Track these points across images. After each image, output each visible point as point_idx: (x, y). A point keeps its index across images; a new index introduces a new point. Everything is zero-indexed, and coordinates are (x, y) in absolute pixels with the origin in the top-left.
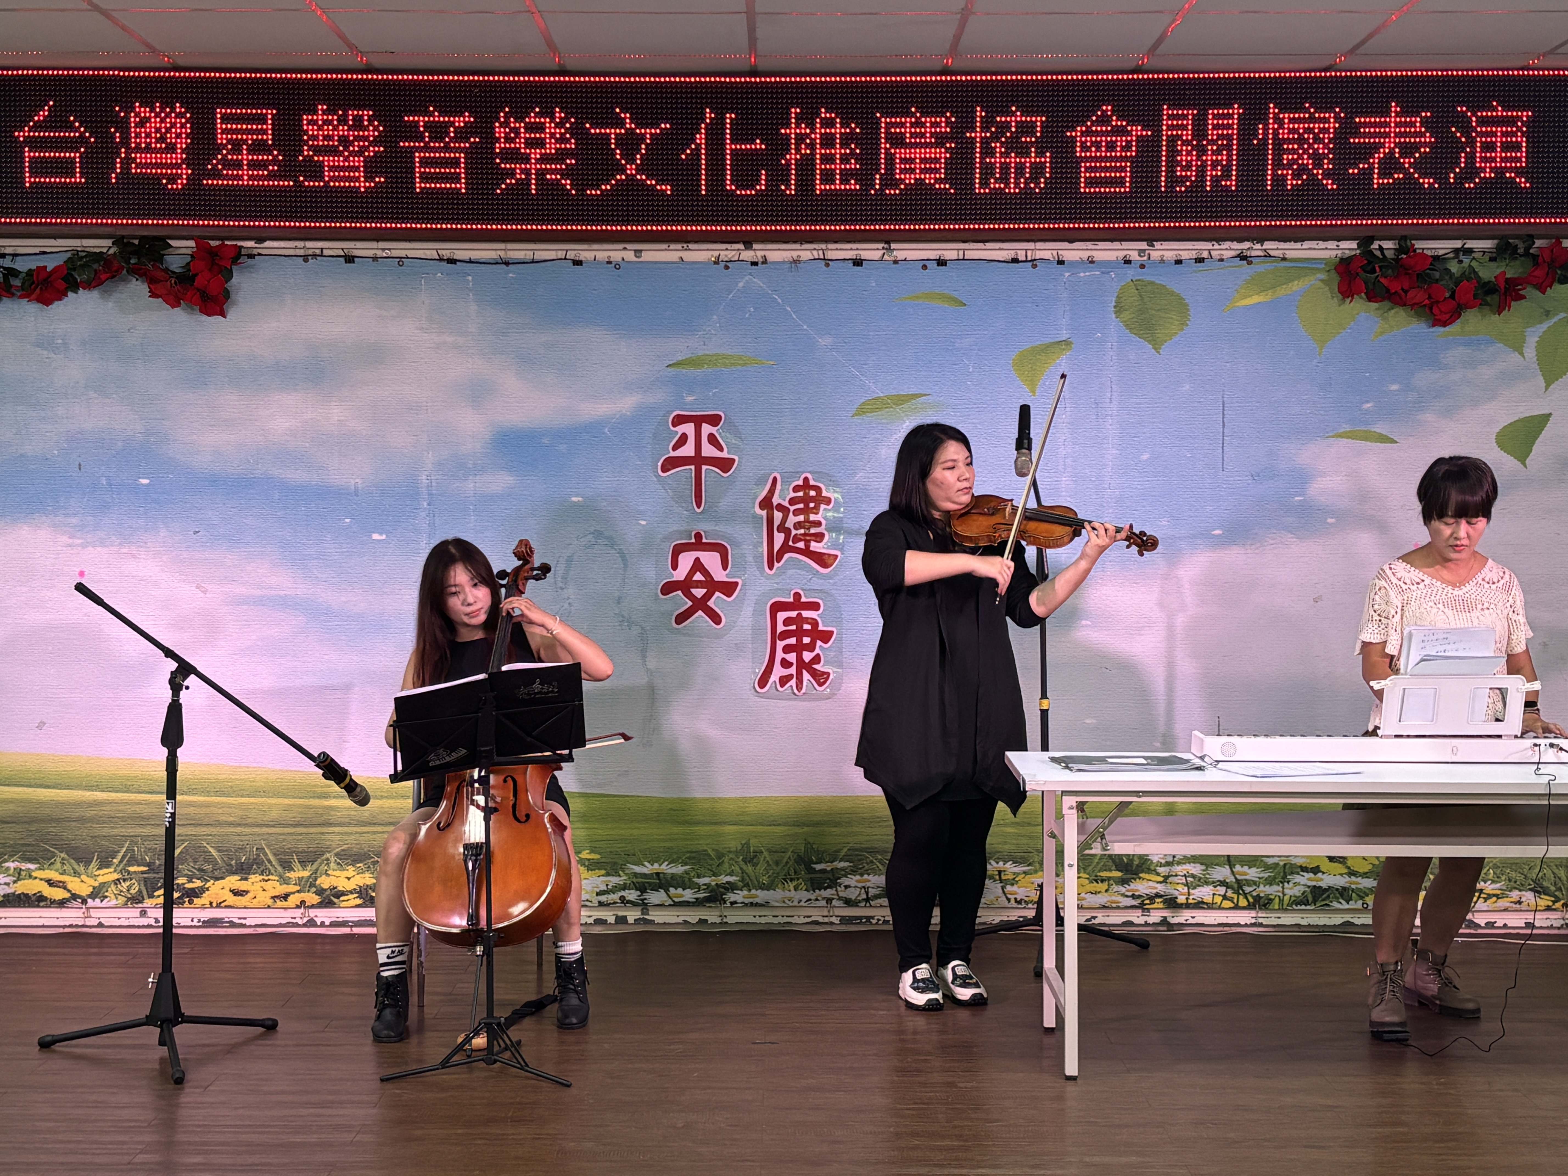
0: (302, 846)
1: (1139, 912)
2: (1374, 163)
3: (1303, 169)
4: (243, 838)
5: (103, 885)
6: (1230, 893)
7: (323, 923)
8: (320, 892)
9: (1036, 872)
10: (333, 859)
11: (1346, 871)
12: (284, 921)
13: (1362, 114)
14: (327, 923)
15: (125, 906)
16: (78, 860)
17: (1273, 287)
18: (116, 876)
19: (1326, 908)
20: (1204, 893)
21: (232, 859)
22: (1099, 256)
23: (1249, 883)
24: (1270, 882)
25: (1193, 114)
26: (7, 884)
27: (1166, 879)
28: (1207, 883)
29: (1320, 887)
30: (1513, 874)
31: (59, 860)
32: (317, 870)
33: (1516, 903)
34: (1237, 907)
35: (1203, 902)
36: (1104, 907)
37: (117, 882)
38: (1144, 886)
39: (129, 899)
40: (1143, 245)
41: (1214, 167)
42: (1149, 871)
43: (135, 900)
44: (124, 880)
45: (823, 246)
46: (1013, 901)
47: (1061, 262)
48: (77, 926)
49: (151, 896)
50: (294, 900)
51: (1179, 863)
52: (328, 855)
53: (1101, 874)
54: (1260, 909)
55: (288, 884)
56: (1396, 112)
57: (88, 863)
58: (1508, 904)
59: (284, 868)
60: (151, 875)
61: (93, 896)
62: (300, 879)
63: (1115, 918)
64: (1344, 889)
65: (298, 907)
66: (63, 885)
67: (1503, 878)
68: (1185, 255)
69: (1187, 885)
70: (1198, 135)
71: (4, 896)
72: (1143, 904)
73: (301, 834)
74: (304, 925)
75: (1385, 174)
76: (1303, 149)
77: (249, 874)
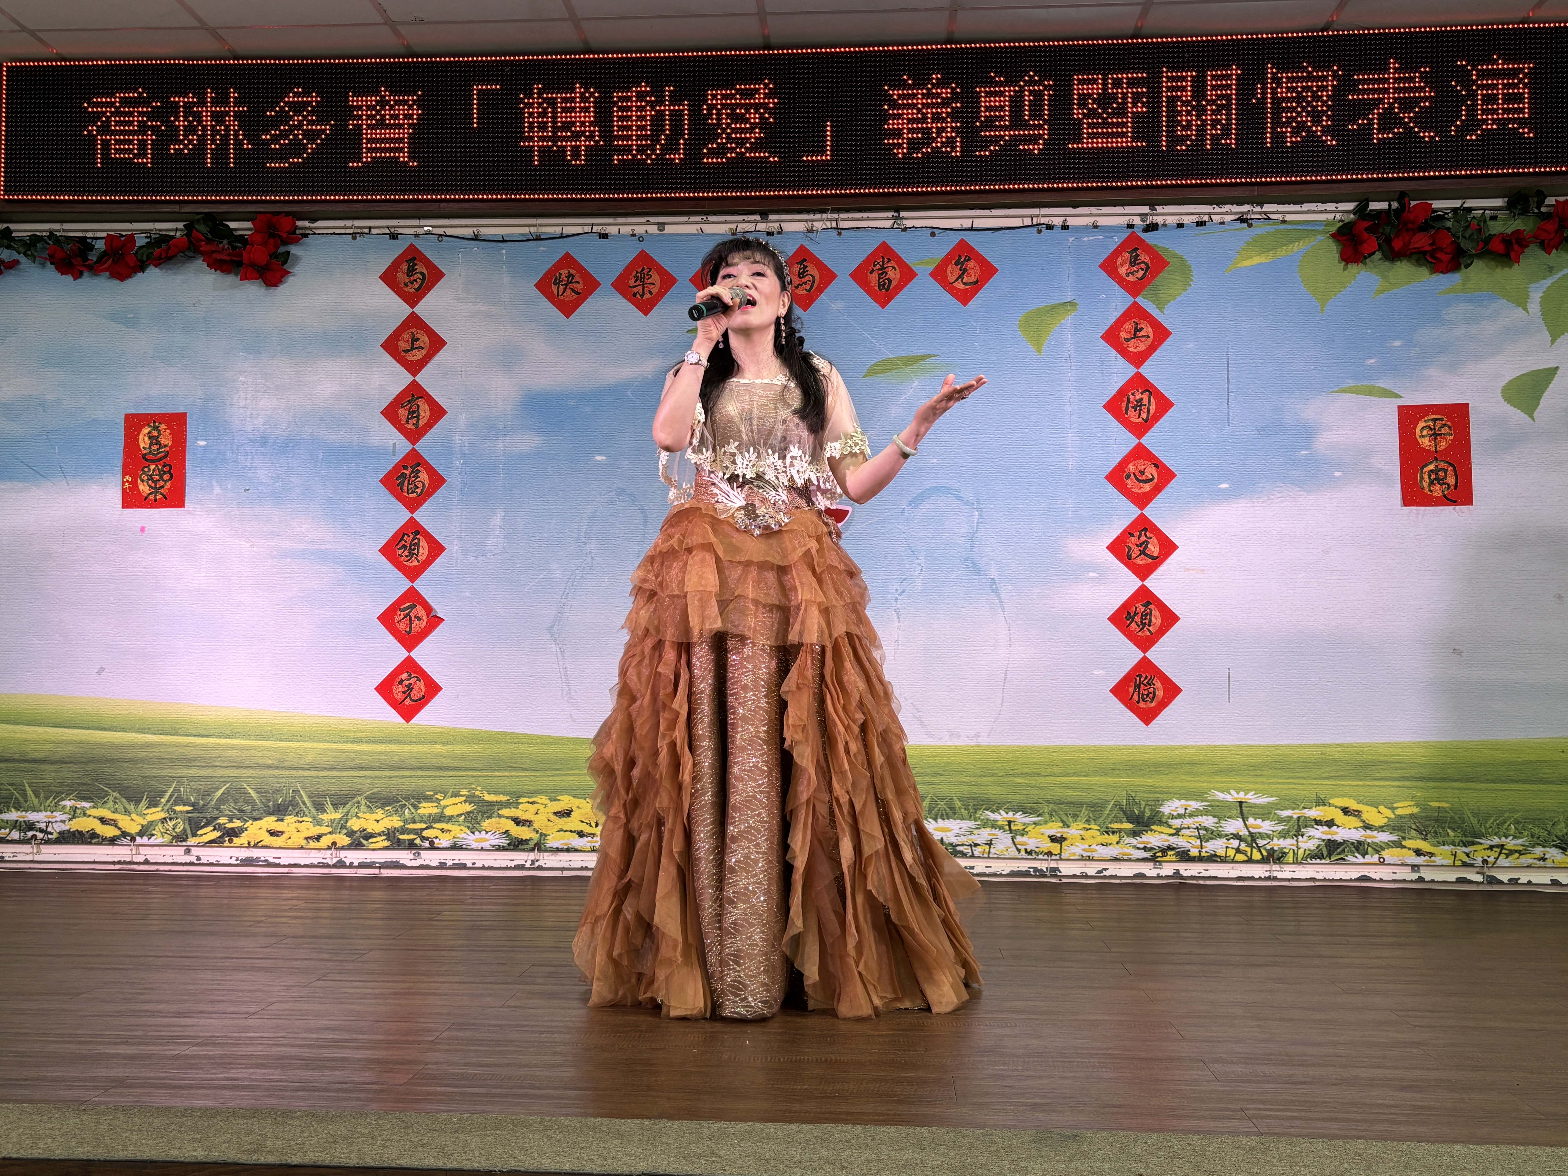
0: (334, 789)
1: (1151, 865)
2: (1373, 119)
3: (1302, 126)
4: (281, 780)
5: (151, 823)
6: (1243, 846)
7: (351, 863)
8: (351, 833)
9: (1046, 822)
10: (363, 802)
11: (1361, 824)
12: (315, 862)
13: (1360, 71)
14: (356, 864)
15: (170, 845)
16: (129, 799)
17: (1274, 248)
18: (163, 815)
19: (1342, 861)
20: (1216, 846)
21: (269, 801)
22: (1102, 221)
23: (1262, 836)
24: (1284, 835)
25: (1192, 76)
26: (63, 822)
27: (1177, 832)
28: (1220, 836)
29: (1335, 841)
30: (1536, 831)
31: (111, 799)
32: (348, 812)
33: (1539, 859)
34: (1250, 861)
35: (1216, 855)
36: (1115, 859)
37: (164, 820)
38: (1155, 838)
39: (174, 837)
40: (1145, 209)
41: (1213, 126)
42: (1161, 823)
43: (180, 838)
44: (171, 819)
45: (835, 216)
46: (1023, 852)
47: (1065, 227)
48: (125, 863)
49: (194, 835)
50: (326, 841)
51: (1191, 816)
52: (359, 798)
53: (1112, 826)
54: (1274, 863)
55: (321, 825)
56: (1394, 68)
57: (138, 802)
58: (1531, 861)
59: (318, 810)
60: (195, 815)
61: (141, 834)
62: (332, 821)
63: (1127, 870)
64: (1359, 842)
65: (329, 848)
66: (114, 823)
67: (1526, 833)
68: (1186, 220)
69: (1199, 837)
70: (1198, 96)
71: (60, 833)
72: (1155, 856)
73: (334, 777)
74: (334, 866)
75: (1385, 129)
76: (1302, 107)
77: (285, 815)
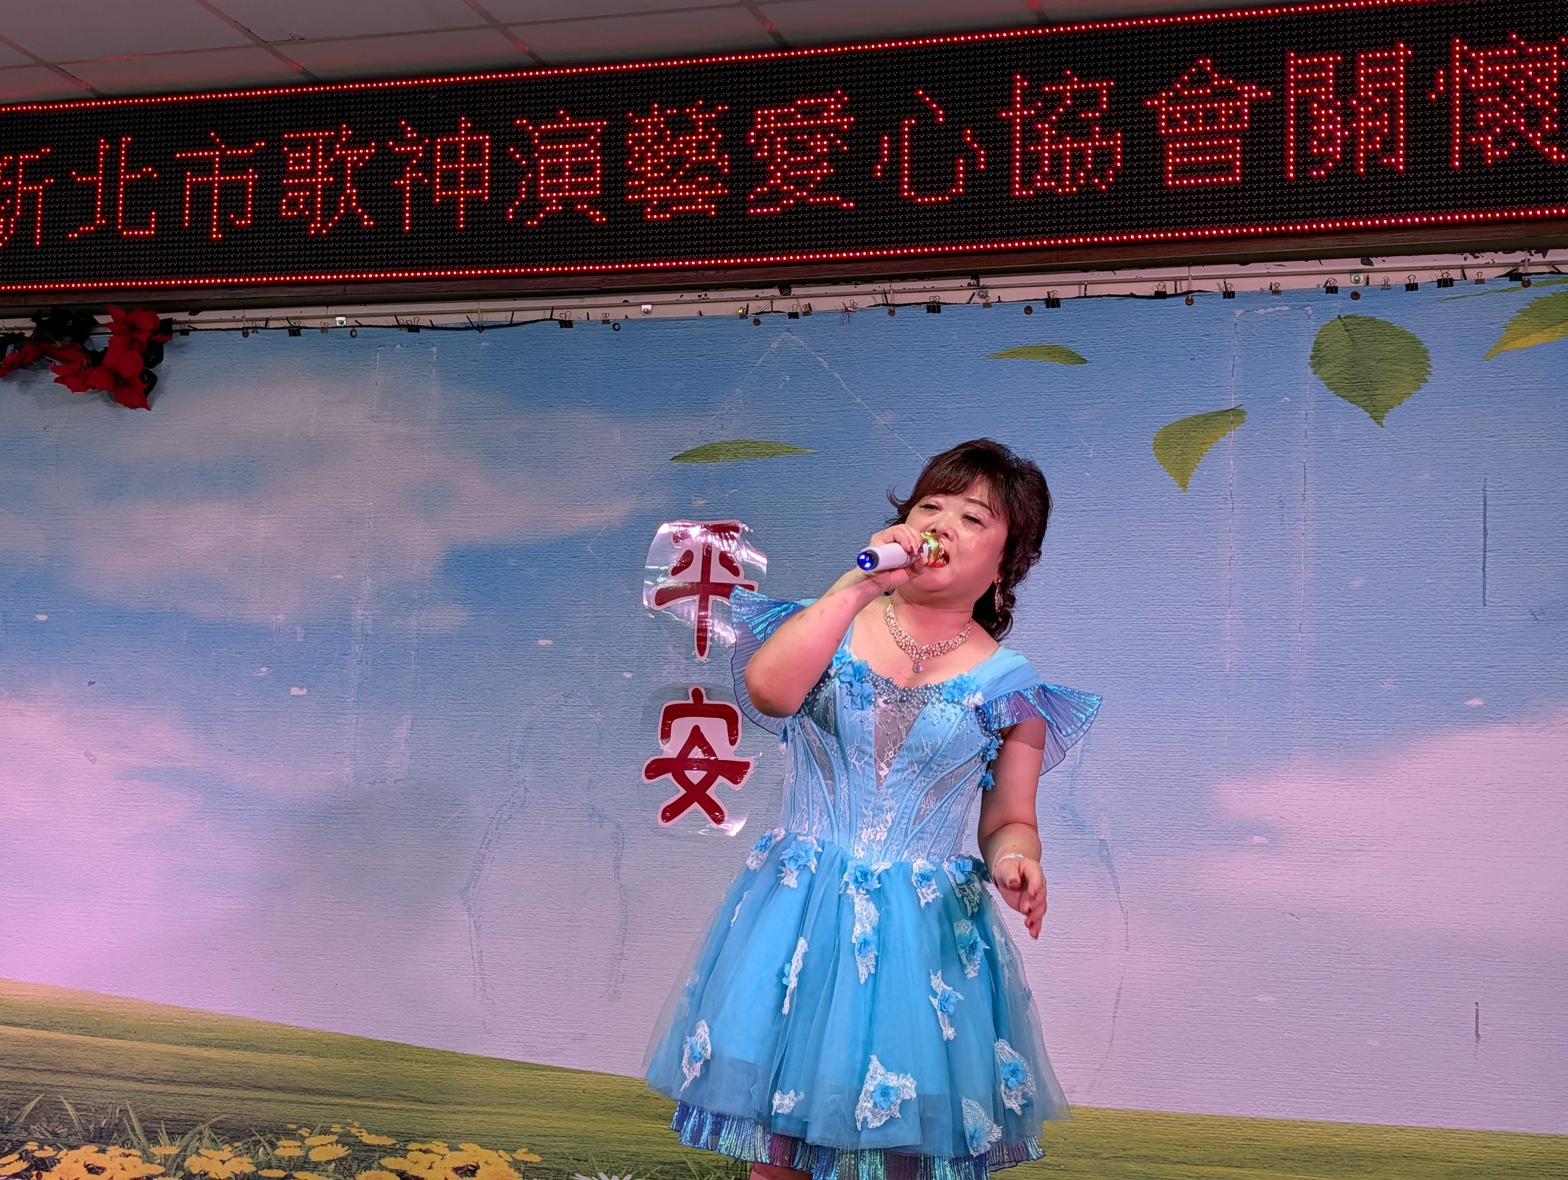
0: (171, 1112)
4: (107, 1094)
21: (90, 1122)
22: (1286, 283)
32: (187, 1146)
45: (883, 287)
47: (1228, 295)
52: (201, 1127)
55: (151, 1163)
59: (149, 1140)
62: (166, 1157)
68: (1421, 276)
73: (172, 1095)
77: (108, 1144)
